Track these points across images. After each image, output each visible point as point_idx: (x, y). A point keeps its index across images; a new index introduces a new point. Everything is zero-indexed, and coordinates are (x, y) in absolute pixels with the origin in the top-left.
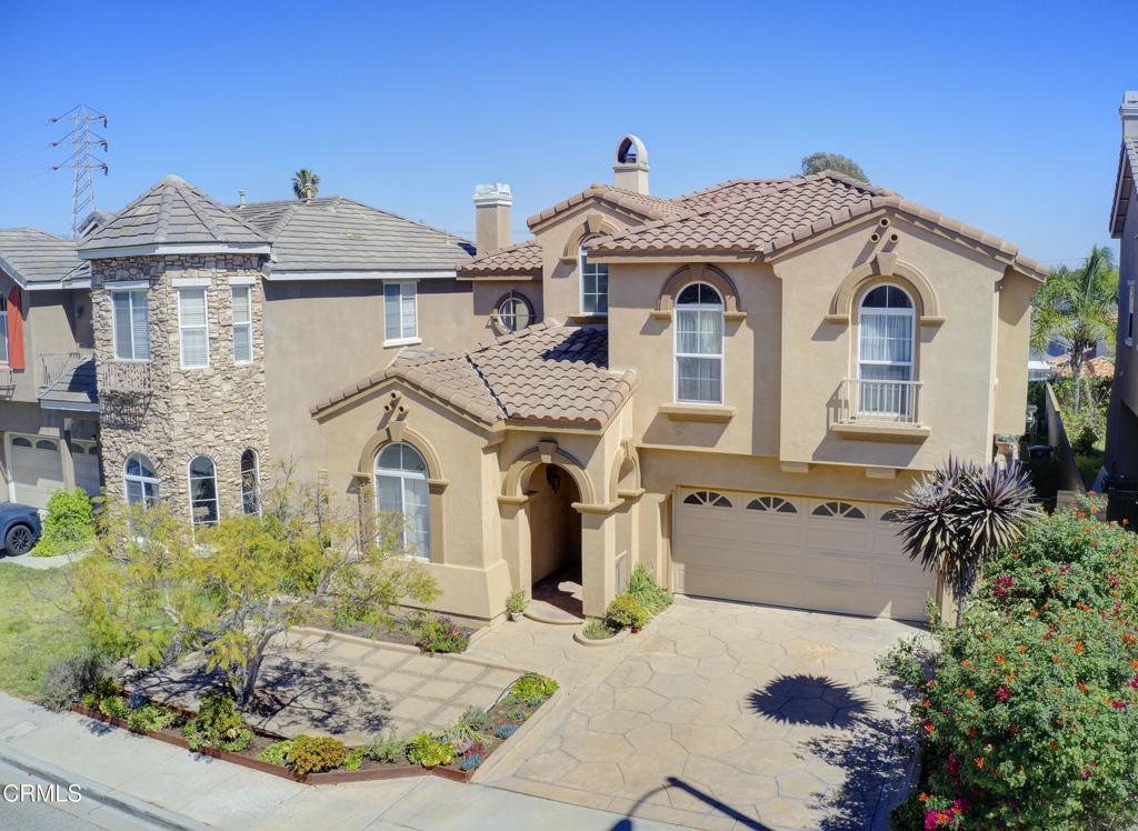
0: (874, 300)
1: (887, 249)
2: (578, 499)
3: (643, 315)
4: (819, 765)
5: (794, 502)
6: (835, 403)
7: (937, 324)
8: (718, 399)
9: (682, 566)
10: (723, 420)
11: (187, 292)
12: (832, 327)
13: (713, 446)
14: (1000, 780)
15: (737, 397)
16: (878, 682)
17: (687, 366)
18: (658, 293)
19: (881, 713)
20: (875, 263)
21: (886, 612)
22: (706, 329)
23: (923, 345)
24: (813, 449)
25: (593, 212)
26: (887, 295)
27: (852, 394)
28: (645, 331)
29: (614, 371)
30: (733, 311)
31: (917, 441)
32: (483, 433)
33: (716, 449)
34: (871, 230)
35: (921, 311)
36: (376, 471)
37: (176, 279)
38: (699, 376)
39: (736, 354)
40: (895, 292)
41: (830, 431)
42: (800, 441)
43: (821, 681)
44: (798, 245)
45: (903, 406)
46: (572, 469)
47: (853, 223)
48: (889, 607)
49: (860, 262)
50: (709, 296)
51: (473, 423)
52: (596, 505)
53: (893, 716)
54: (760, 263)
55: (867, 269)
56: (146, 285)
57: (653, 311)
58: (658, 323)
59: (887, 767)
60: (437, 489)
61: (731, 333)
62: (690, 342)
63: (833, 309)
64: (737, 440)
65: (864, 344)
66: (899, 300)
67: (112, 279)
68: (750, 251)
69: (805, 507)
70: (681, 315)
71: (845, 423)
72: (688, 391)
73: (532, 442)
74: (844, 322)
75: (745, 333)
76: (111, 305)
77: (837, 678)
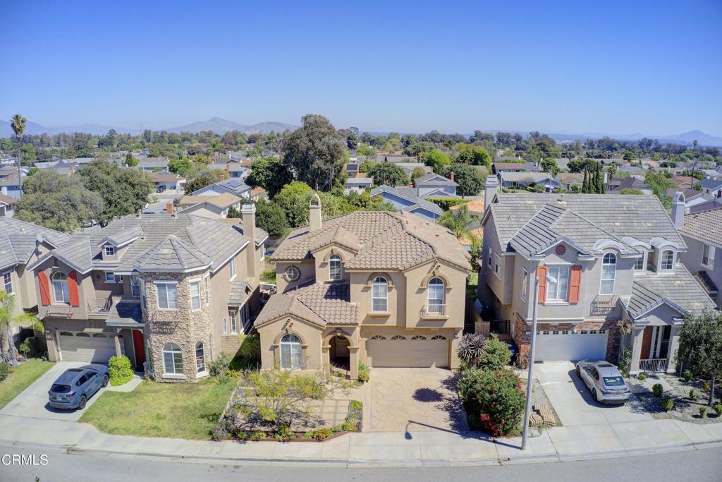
0: (433, 281)
1: (437, 269)
2: (349, 345)
3: (362, 286)
4: (440, 412)
5: (405, 337)
6: (422, 311)
7: (451, 289)
8: (386, 310)
9: (371, 358)
10: (387, 317)
11: (193, 284)
12: (421, 291)
13: (384, 323)
14: (497, 409)
15: (391, 310)
16: (441, 387)
17: (376, 301)
18: (367, 279)
19: (448, 396)
20: (434, 273)
21: (434, 365)
22: (382, 290)
23: (447, 294)
24: (416, 323)
25: (334, 247)
26: (436, 281)
27: (427, 308)
28: (362, 291)
29: (352, 303)
30: (391, 285)
31: (445, 320)
32: (321, 329)
33: (385, 325)
34: (432, 264)
35: (446, 285)
36: (281, 343)
37: (190, 280)
38: (379, 304)
39: (391, 298)
40: (438, 280)
41: (421, 319)
42: (412, 322)
43: (427, 389)
44: (411, 268)
45: (442, 310)
46: (347, 337)
47: (428, 261)
48: (434, 364)
49: (429, 272)
50: (383, 281)
51: (318, 327)
52: (355, 347)
53: (451, 397)
54: (400, 273)
55: (431, 274)
56: (176, 282)
57: (365, 285)
58: (366, 289)
59: (457, 410)
60: (305, 347)
61: (390, 291)
62: (376, 294)
63: (422, 286)
64: (392, 322)
65: (431, 293)
66: (439, 281)
67: (157, 279)
68: (397, 269)
69: (409, 337)
70: (374, 286)
71: (426, 317)
72: (376, 308)
73: (334, 330)
74: (425, 289)
75: (394, 291)
76: (156, 288)
77: (432, 388)
